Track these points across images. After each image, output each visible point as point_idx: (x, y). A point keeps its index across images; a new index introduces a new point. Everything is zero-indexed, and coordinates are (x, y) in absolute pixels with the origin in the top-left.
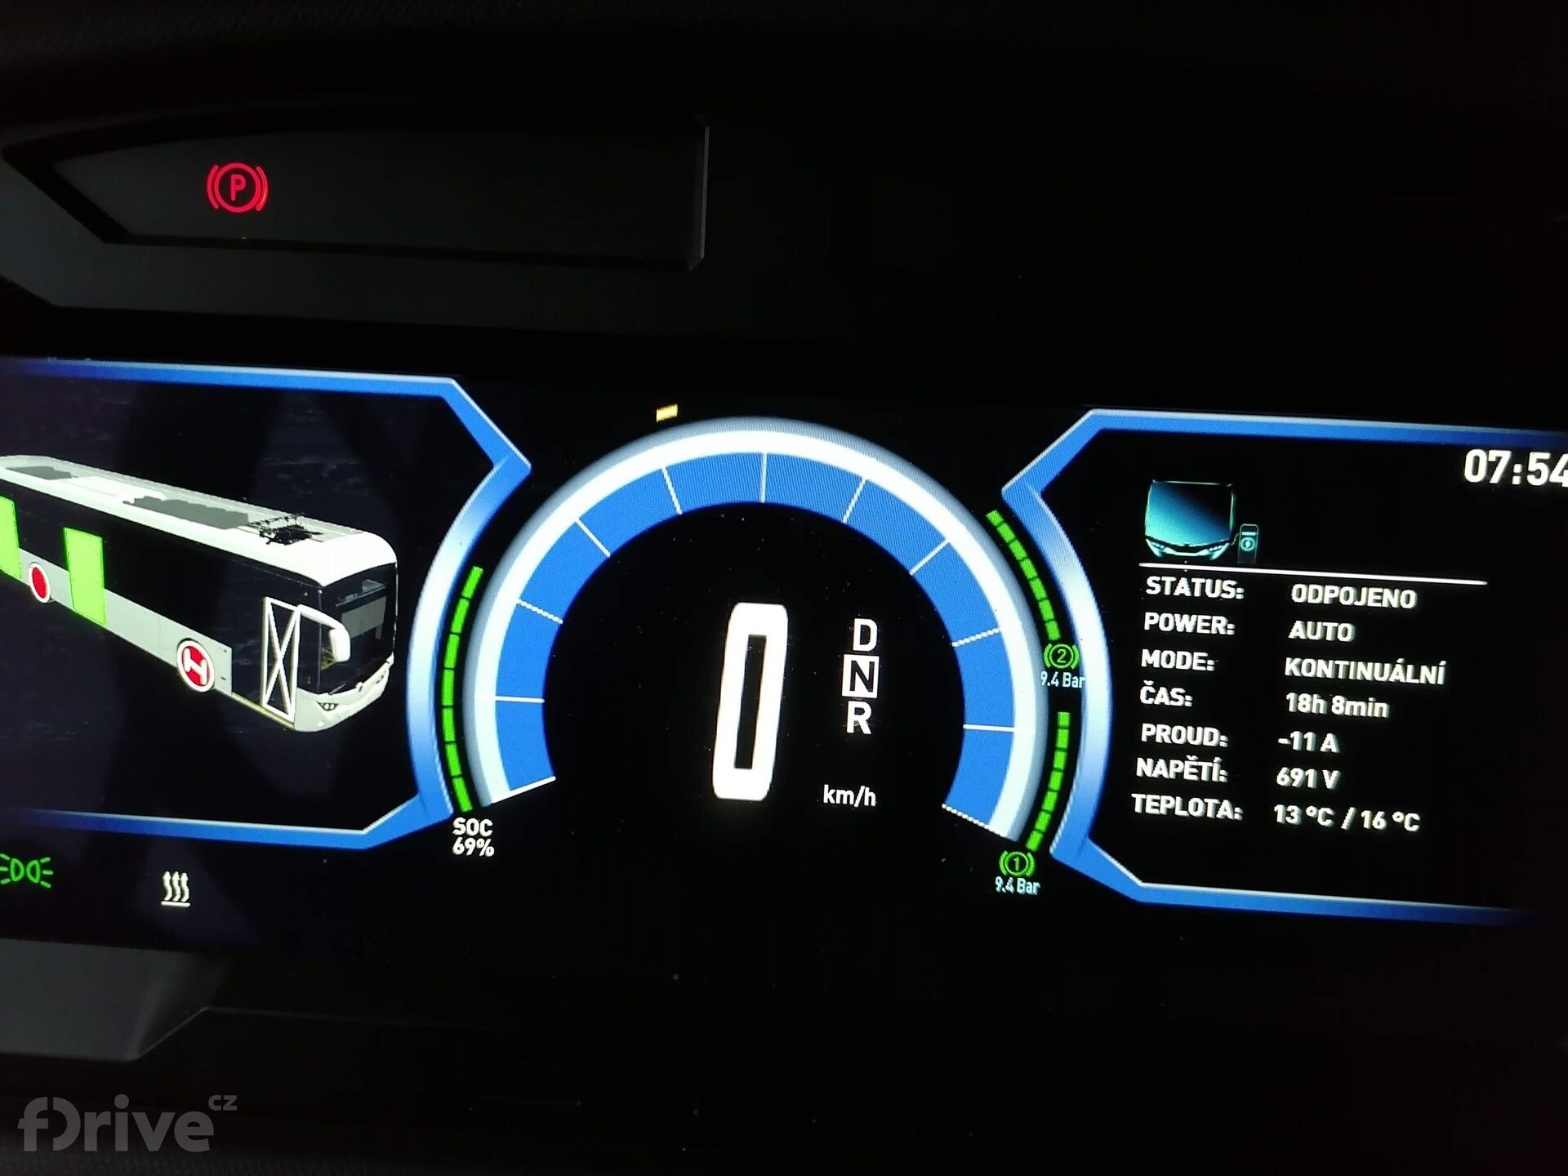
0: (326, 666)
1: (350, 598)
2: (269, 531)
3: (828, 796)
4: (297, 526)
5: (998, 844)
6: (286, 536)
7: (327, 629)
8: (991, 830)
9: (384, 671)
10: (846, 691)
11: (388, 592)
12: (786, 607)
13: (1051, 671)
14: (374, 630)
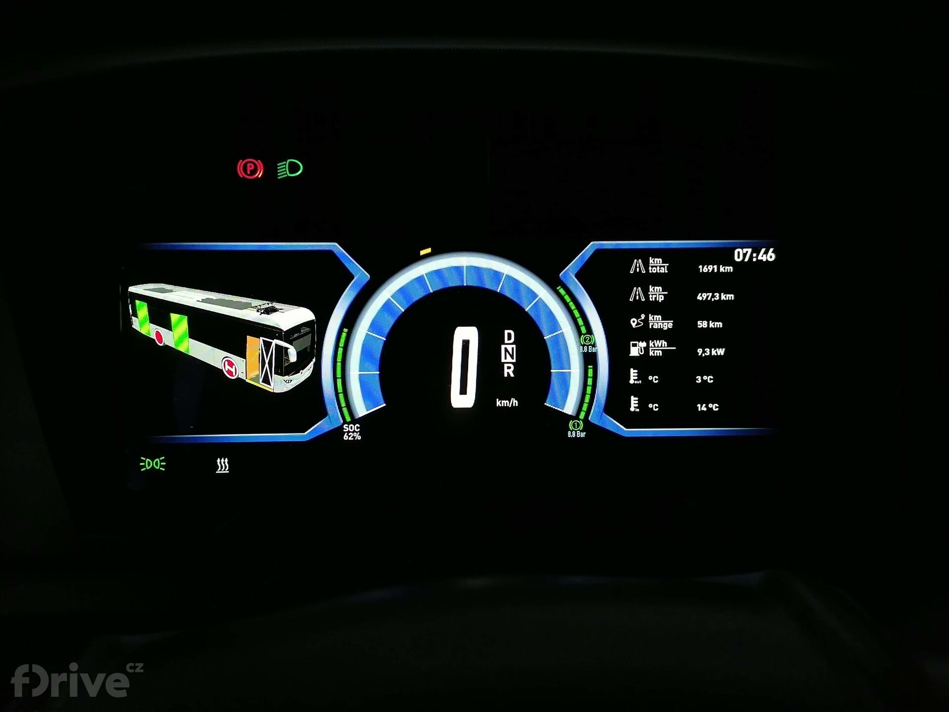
0: (287, 364)
1: (296, 335)
2: (261, 309)
3: (498, 403)
4: (272, 307)
5: (569, 418)
6: (269, 311)
7: (287, 349)
8: (565, 412)
9: (311, 364)
10: (503, 360)
11: (312, 332)
12: (477, 327)
13: (583, 346)
14: (307, 348)
